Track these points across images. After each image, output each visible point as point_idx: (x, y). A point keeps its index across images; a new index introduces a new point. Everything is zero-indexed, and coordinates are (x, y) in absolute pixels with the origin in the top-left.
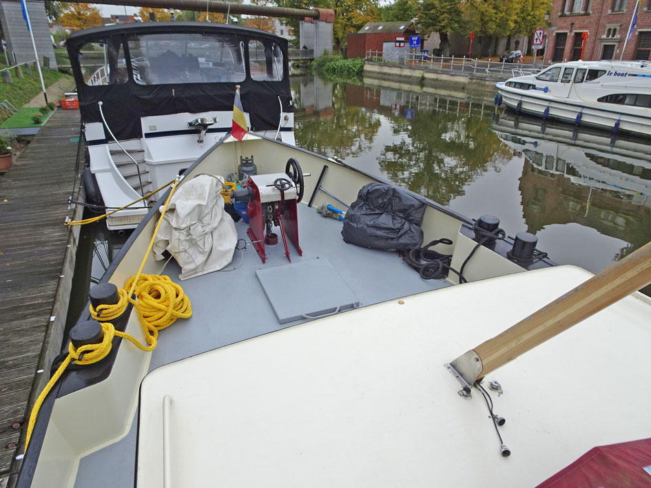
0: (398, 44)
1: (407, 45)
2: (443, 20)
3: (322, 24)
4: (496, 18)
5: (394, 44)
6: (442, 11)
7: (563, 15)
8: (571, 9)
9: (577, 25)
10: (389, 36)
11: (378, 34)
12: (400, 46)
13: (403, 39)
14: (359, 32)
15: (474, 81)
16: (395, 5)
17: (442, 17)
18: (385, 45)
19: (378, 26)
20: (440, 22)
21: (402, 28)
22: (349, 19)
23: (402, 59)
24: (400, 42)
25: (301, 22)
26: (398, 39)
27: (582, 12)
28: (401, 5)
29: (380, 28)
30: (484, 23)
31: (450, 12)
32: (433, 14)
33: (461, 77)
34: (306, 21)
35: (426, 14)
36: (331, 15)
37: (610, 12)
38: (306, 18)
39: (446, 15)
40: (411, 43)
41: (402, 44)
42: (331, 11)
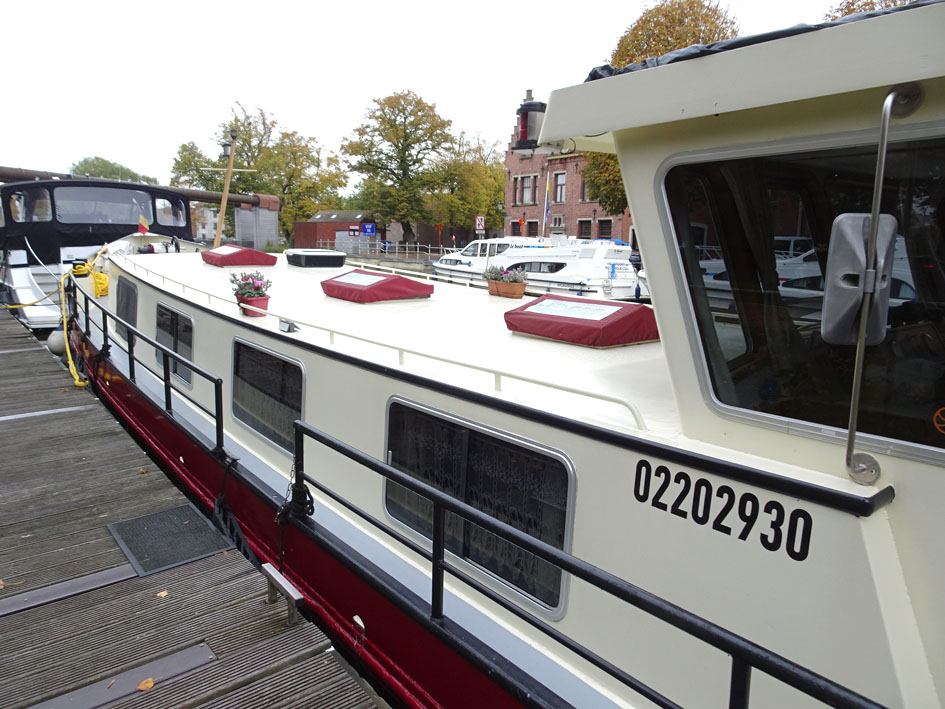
0: (352, 233)
1: (362, 234)
2: (403, 209)
3: (263, 212)
4: (464, 209)
5: (347, 233)
6: (400, 199)
7: (515, 206)
8: (522, 200)
9: (528, 215)
10: (343, 226)
11: (331, 223)
12: (354, 235)
13: (357, 228)
14: (309, 221)
17: (401, 205)
18: (338, 234)
19: (332, 215)
20: (399, 211)
21: (359, 216)
22: (301, 208)
23: (356, 249)
24: (354, 231)
25: (236, 209)
26: (351, 227)
27: (531, 203)
29: (334, 217)
30: (452, 214)
31: (409, 201)
32: (390, 202)
34: (245, 209)
35: (384, 203)
36: (275, 202)
37: (553, 202)
38: (243, 205)
40: (365, 231)
41: (357, 233)
42: (275, 197)
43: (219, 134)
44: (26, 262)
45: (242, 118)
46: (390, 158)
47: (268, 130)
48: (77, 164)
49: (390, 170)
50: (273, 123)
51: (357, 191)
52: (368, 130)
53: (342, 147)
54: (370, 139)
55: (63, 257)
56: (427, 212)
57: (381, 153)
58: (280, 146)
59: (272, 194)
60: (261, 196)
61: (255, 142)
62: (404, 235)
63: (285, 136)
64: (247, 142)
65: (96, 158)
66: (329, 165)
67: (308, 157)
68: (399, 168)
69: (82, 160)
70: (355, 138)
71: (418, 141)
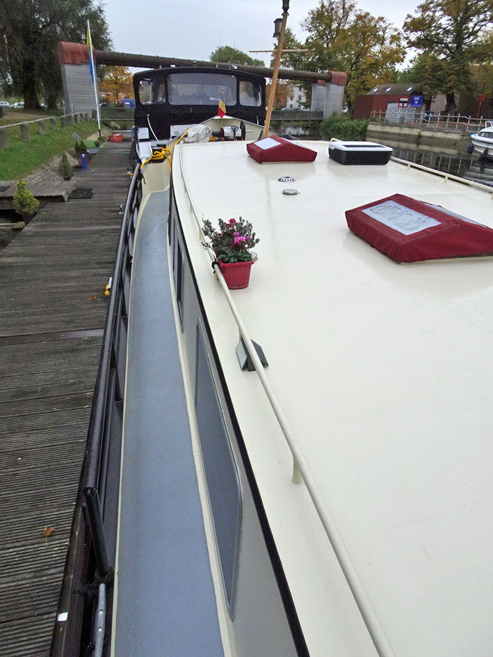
0: (401, 105)
1: (410, 105)
2: (450, 82)
3: (333, 87)
5: (397, 104)
6: (449, 72)
10: (394, 98)
11: (385, 95)
12: (403, 106)
13: (406, 100)
14: (369, 93)
15: (465, 138)
16: (413, 68)
17: (448, 78)
18: (390, 106)
19: (387, 88)
20: (446, 83)
21: (409, 89)
22: (363, 83)
23: (402, 119)
24: (404, 102)
25: (314, 85)
26: (402, 99)
28: (419, 69)
29: (388, 90)
31: (457, 74)
32: (439, 75)
33: (455, 135)
34: (320, 84)
35: (433, 76)
36: (343, 78)
38: (319, 81)
39: (453, 76)
40: (413, 103)
41: (405, 105)
42: (344, 74)
43: (308, 21)
44: (148, 137)
45: (326, 4)
46: (447, 32)
47: (346, 14)
48: (214, 52)
49: (445, 44)
50: (352, 7)
51: (411, 66)
52: (432, 5)
53: (406, 23)
54: (431, 14)
55: (172, 134)
56: (472, 84)
57: (440, 27)
58: (354, 28)
59: (342, 71)
60: (333, 73)
61: (334, 26)
62: (446, 106)
63: (359, 17)
64: (329, 26)
65: (227, 47)
66: (391, 43)
67: (375, 35)
68: (453, 42)
69: (218, 49)
70: (418, 15)
71: (478, 13)
